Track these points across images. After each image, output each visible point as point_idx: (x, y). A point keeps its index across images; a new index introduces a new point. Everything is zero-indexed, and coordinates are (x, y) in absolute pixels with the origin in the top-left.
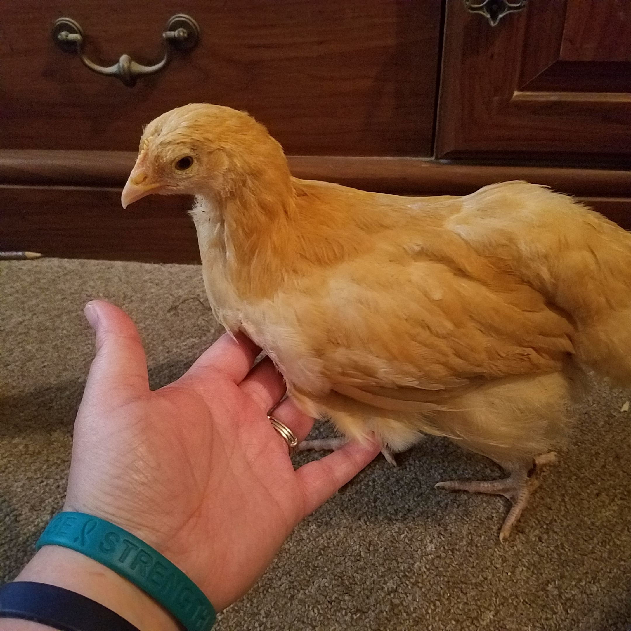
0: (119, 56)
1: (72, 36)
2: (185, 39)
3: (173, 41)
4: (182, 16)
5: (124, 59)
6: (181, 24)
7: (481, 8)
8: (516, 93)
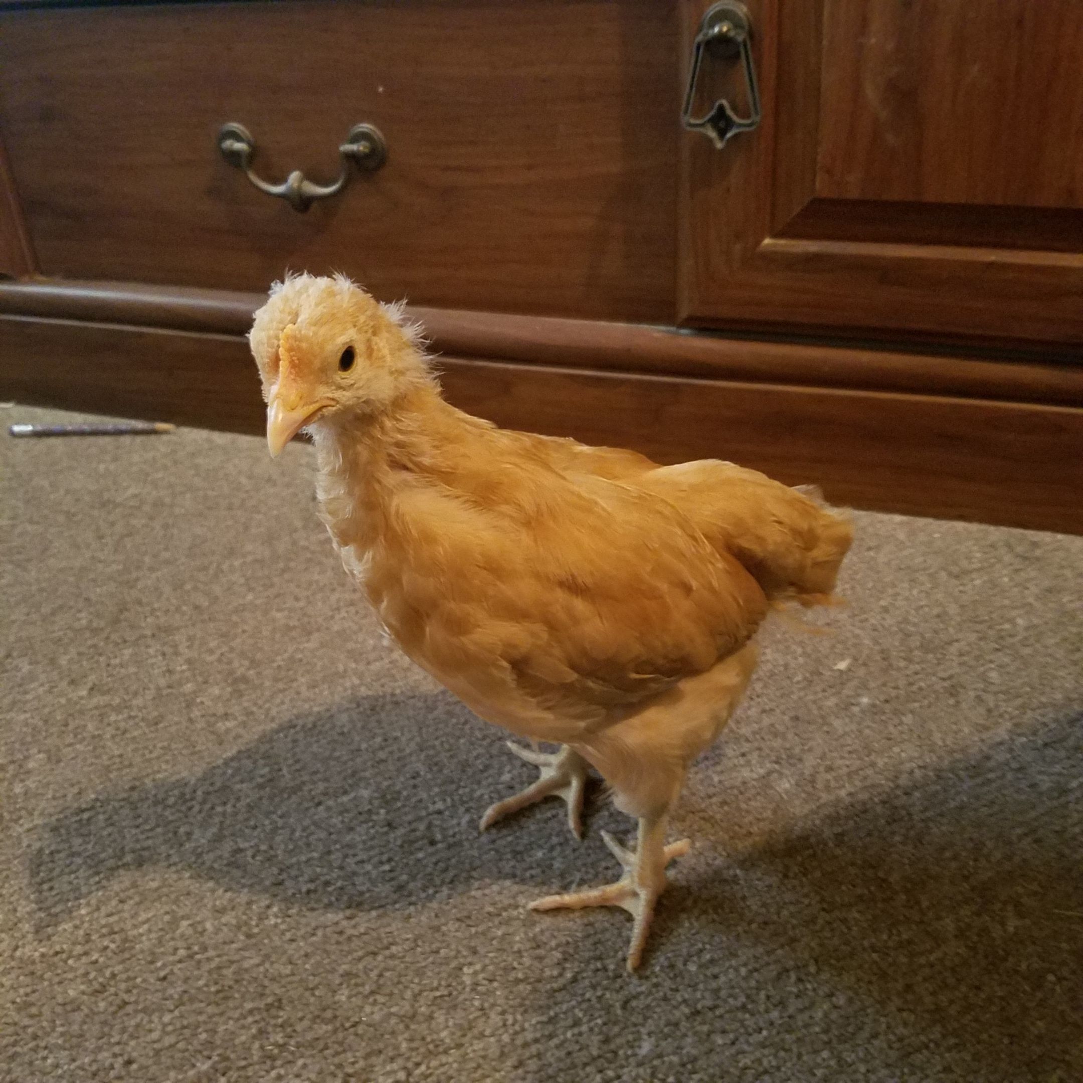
0: (289, 172)
1: (239, 146)
2: (367, 156)
3: (351, 157)
4: (365, 127)
5: (294, 177)
6: (364, 136)
7: (702, 125)
8: (767, 241)
